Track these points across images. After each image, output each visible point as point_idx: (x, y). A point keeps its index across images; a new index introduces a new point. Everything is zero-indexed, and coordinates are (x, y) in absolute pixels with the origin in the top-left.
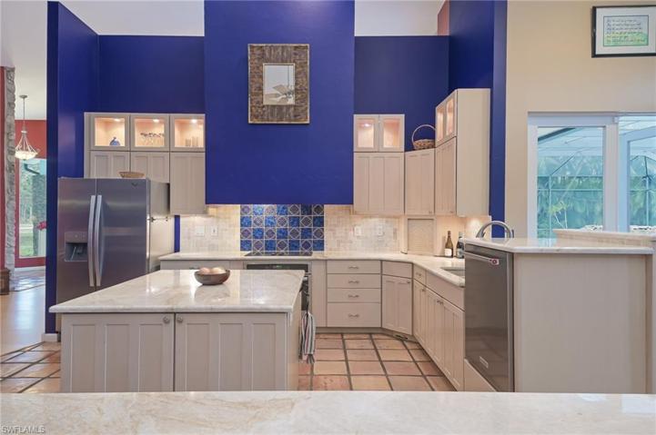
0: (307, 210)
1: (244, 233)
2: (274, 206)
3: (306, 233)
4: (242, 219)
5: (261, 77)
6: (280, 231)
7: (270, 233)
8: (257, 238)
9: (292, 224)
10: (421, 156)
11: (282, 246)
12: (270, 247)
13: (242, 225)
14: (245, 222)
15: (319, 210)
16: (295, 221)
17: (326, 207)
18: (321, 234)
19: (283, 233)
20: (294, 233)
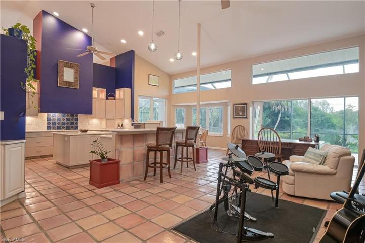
0: (72, 115)
1: (48, 123)
2: (61, 114)
3: (72, 123)
4: (47, 118)
5: (63, 71)
6: (62, 123)
7: (59, 124)
8: (53, 125)
9: (67, 120)
10: (111, 102)
11: (63, 128)
12: (59, 128)
13: (47, 120)
14: (48, 119)
15: (77, 116)
16: (68, 119)
17: (79, 115)
18: (77, 123)
19: (64, 124)
20: (68, 123)
